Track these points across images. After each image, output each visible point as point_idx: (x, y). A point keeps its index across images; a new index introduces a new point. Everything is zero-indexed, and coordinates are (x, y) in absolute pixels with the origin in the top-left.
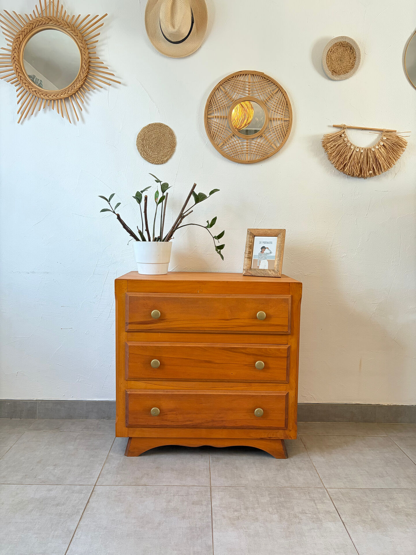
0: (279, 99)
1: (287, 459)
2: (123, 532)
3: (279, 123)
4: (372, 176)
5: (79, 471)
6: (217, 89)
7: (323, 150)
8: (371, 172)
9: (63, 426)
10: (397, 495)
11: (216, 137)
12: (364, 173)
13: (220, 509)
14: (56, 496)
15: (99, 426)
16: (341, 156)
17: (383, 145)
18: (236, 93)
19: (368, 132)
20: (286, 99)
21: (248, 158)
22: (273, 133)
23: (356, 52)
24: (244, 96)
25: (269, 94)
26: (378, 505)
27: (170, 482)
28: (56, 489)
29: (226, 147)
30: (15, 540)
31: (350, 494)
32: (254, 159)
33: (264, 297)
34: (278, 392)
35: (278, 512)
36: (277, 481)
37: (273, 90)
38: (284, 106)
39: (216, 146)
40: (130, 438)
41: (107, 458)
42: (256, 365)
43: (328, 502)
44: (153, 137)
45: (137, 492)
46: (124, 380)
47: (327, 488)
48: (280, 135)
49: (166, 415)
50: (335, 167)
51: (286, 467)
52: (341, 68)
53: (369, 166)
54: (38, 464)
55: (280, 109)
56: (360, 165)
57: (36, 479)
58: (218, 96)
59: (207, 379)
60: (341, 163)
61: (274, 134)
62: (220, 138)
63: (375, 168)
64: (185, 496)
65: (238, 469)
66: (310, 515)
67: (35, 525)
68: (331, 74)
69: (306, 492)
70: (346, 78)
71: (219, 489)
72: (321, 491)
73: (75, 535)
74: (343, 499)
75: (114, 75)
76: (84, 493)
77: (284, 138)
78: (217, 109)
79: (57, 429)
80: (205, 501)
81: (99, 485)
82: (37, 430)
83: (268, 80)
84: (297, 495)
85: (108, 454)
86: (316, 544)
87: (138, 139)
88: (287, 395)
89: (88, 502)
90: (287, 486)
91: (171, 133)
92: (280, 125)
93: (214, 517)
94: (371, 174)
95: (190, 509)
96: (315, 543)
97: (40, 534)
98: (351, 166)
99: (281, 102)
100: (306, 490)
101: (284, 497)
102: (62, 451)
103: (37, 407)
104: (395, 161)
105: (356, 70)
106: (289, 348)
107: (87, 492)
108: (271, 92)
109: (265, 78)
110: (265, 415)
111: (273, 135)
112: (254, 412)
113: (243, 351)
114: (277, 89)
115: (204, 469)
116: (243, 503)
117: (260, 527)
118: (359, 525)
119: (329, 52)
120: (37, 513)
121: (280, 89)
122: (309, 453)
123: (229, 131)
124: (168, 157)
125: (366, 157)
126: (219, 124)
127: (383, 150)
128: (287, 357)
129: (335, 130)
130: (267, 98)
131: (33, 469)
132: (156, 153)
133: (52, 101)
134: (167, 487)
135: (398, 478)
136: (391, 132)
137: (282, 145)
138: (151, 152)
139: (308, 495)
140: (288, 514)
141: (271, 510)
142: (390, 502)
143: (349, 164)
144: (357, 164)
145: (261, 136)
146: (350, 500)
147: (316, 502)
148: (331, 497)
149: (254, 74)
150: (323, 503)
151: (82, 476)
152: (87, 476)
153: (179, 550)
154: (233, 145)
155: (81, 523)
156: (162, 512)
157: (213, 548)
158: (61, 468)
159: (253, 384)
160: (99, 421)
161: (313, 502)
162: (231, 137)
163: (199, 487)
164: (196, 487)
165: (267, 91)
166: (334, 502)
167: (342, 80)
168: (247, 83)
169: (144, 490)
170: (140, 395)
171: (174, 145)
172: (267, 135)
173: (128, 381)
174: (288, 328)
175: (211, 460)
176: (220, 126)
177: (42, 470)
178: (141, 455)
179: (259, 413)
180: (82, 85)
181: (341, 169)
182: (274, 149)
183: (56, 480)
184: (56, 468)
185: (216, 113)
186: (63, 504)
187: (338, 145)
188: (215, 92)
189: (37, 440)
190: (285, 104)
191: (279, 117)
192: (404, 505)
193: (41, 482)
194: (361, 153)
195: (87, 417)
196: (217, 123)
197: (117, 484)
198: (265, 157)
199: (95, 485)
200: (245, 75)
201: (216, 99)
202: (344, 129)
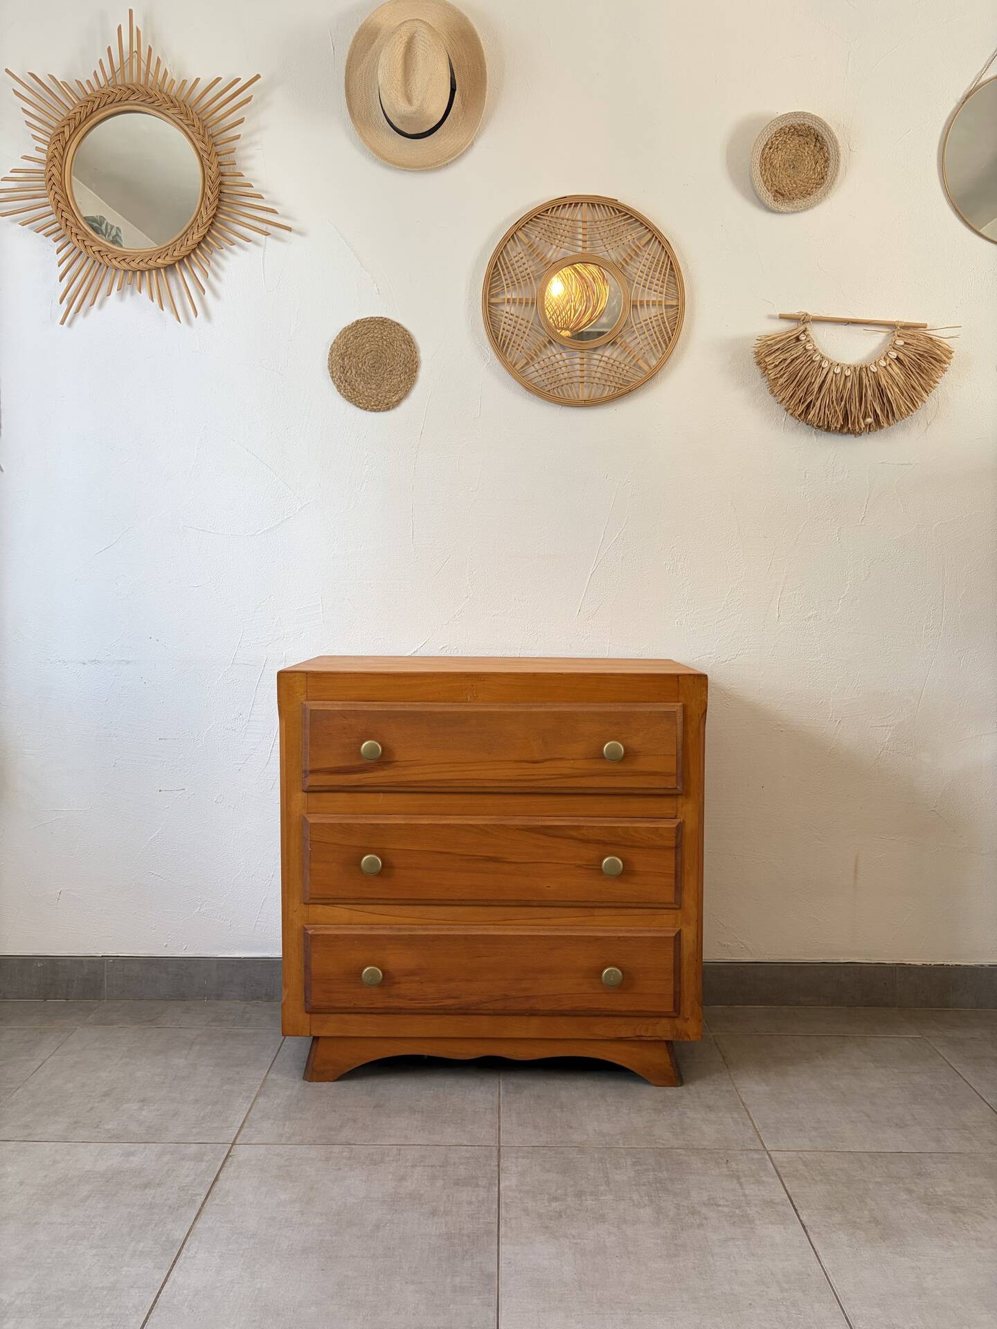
0: (654, 258)
1: (679, 1088)
2: (292, 1244)
3: (654, 311)
4: (871, 430)
5: (198, 1114)
6: (511, 237)
7: (757, 371)
8: (869, 420)
9: (164, 1015)
10: (934, 1166)
11: (510, 347)
12: (853, 423)
13: (519, 1196)
14: (144, 1166)
15: (247, 1016)
16: (800, 384)
17: (898, 359)
18: (554, 247)
19: (860, 329)
20: (669, 257)
21: (584, 393)
22: (640, 335)
23: (830, 148)
24: (572, 253)
25: (630, 246)
26: (887, 1188)
27: (406, 1137)
28: (143, 1152)
29: (533, 369)
30: (49, 1261)
31: (823, 1163)
32: (597, 396)
33: (621, 708)
34: (655, 928)
35: (651, 1201)
36: (654, 1136)
37: (639, 239)
38: (665, 273)
39: (510, 367)
40: (316, 1039)
41: (262, 1086)
42: (603, 865)
43: (771, 1180)
44: (366, 349)
45: (327, 1159)
46: (301, 903)
47: (771, 1151)
48: (658, 338)
49: (399, 983)
50: (787, 410)
51: (679, 1105)
52: (795, 185)
53: (866, 407)
54: (104, 1098)
55: (655, 281)
56: (843, 403)
57: (99, 1130)
58: (513, 254)
59: (492, 900)
60: (800, 401)
61: (643, 336)
62: (520, 348)
63: (879, 411)
64: (438, 1168)
65: (565, 1109)
66: (726, 1209)
67: (94, 1228)
68: (771, 198)
69: (722, 1158)
70: (807, 208)
71: (518, 1152)
72: (756, 1156)
73: (184, 1251)
74: (807, 1174)
75: (277, 213)
76: (207, 1162)
77: (667, 346)
78: (511, 282)
79: (149, 1023)
80: (483, 1177)
81: (243, 1142)
82: (104, 1024)
83: (628, 216)
84: (700, 1165)
85: (266, 1076)
86: (736, 1272)
87: (331, 354)
88: (678, 937)
89: (216, 1179)
90: (676, 1146)
91: (408, 341)
92: (657, 316)
93: (503, 1211)
94: (870, 424)
95: (448, 1196)
96: (735, 1270)
97: (105, 1247)
98: (823, 407)
99: (657, 265)
100: (722, 1155)
101: (668, 1170)
102: (159, 1070)
103: (106, 973)
104: (925, 395)
105: (830, 188)
106: (680, 828)
107: (214, 1159)
108: (634, 242)
109: (620, 212)
110: (627, 982)
111: (642, 340)
112: (600, 978)
113: (574, 834)
114: (649, 236)
115: (486, 1109)
116: (572, 1183)
117: (610, 1233)
118: (840, 1232)
119: (767, 150)
120: (98, 1203)
121: (655, 236)
122: (732, 1074)
123: (539, 333)
124: (400, 394)
125: (857, 387)
126: (517, 317)
127: (896, 369)
128: (676, 847)
129: (784, 326)
130: (624, 255)
131: (92, 1109)
132: (374, 386)
133: (138, 273)
134: (399, 1147)
135: (938, 1129)
136: (916, 327)
137: (662, 364)
138: (362, 383)
139: (725, 1165)
140: (675, 1207)
141: (636, 1197)
142: (916, 1181)
143: (818, 404)
144: (837, 404)
145: (614, 343)
146: (821, 1177)
147: (743, 1180)
148: (779, 1169)
149: (595, 203)
150: (759, 1182)
151: (203, 1123)
152: (215, 1125)
153: (421, 1283)
154: (548, 363)
155: (199, 1225)
156: (384, 1202)
157: (498, 1280)
158: (156, 1105)
159: (597, 912)
160: (248, 1004)
161: (735, 1181)
162: (545, 346)
163: (473, 1147)
164: (465, 1147)
165: (626, 241)
166: (785, 1182)
167: (798, 212)
168: (580, 224)
169: (345, 1154)
170: (337, 936)
171: (415, 366)
172: (628, 341)
173: (310, 906)
174: (677, 780)
175: (503, 1089)
176: (520, 321)
177: (113, 1110)
178: (340, 1078)
179: (612, 979)
180: (204, 236)
181: (800, 415)
182: (644, 371)
183: (145, 1131)
184: (145, 1107)
185: (508, 291)
186: (159, 1185)
187: (793, 360)
188: (506, 245)
189: (103, 1046)
190: (666, 268)
191: (655, 299)
192: (950, 1189)
193: (109, 1137)
194: (846, 377)
195: (219, 997)
196: (511, 314)
197: (283, 1141)
198: (623, 390)
199: (233, 1144)
200: (573, 205)
201: (509, 261)
202: (804, 323)
